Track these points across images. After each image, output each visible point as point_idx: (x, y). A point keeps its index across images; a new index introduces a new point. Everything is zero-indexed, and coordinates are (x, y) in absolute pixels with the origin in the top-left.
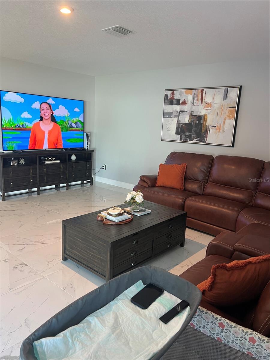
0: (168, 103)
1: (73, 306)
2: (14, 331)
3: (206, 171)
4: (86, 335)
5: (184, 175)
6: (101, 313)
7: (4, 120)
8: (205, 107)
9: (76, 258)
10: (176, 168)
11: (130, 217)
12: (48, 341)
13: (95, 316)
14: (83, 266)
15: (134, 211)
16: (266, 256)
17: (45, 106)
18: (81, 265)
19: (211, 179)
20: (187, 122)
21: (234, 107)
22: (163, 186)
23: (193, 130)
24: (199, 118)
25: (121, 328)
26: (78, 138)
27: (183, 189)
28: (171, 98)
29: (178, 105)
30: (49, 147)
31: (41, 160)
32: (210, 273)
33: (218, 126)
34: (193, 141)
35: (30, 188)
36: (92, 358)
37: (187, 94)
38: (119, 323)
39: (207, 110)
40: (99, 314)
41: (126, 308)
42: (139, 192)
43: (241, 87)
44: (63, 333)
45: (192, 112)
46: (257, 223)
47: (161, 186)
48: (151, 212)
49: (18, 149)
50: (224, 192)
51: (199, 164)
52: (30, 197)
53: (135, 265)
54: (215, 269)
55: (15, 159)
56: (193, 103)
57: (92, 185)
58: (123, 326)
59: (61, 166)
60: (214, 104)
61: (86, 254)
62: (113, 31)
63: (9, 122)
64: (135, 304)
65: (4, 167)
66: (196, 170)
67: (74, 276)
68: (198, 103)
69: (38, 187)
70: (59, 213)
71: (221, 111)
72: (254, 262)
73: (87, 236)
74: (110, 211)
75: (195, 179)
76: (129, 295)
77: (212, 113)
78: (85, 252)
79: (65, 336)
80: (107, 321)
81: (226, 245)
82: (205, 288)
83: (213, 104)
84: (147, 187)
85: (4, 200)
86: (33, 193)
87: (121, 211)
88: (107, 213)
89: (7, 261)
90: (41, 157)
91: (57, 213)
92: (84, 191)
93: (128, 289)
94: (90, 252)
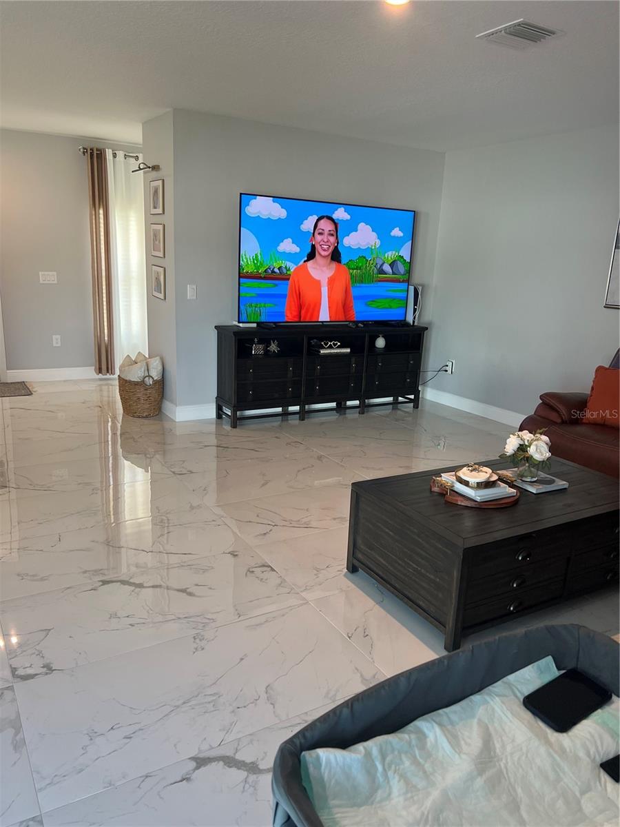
1: (387, 688)
2: (245, 707)
4: (415, 762)
6: (449, 718)
7: (244, 257)
9: (377, 571)
11: (511, 493)
12: (332, 757)
13: (436, 723)
14: (393, 593)
15: (524, 479)
17: (325, 226)
18: (388, 589)
22: (602, 423)
25: (500, 765)
26: (394, 298)
30: (330, 317)
31: (313, 346)
35: (285, 405)
36: (430, 823)
38: (495, 752)
40: (445, 718)
41: (511, 719)
42: (541, 434)
44: (365, 748)
47: (595, 425)
48: (566, 486)
49: (267, 321)
52: (284, 423)
53: (519, 609)
55: (259, 343)
57: (417, 408)
58: (504, 761)
59: (353, 360)
61: (402, 566)
62: (506, 35)
63: (254, 262)
64: (534, 713)
67: (371, 610)
69: (302, 404)
70: (342, 464)
73: (407, 525)
74: (464, 474)
76: (519, 687)
78: (399, 561)
79: (368, 754)
80: (463, 739)
84: (557, 423)
85: (234, 426)
86: (290, 417)
87: (490, 477)
88: (455, 478)
89: (236, 554)
90: (313, 339)
91: (338, 464)
92: (397, 420)
93: (518, 673)
94: (411, 563)
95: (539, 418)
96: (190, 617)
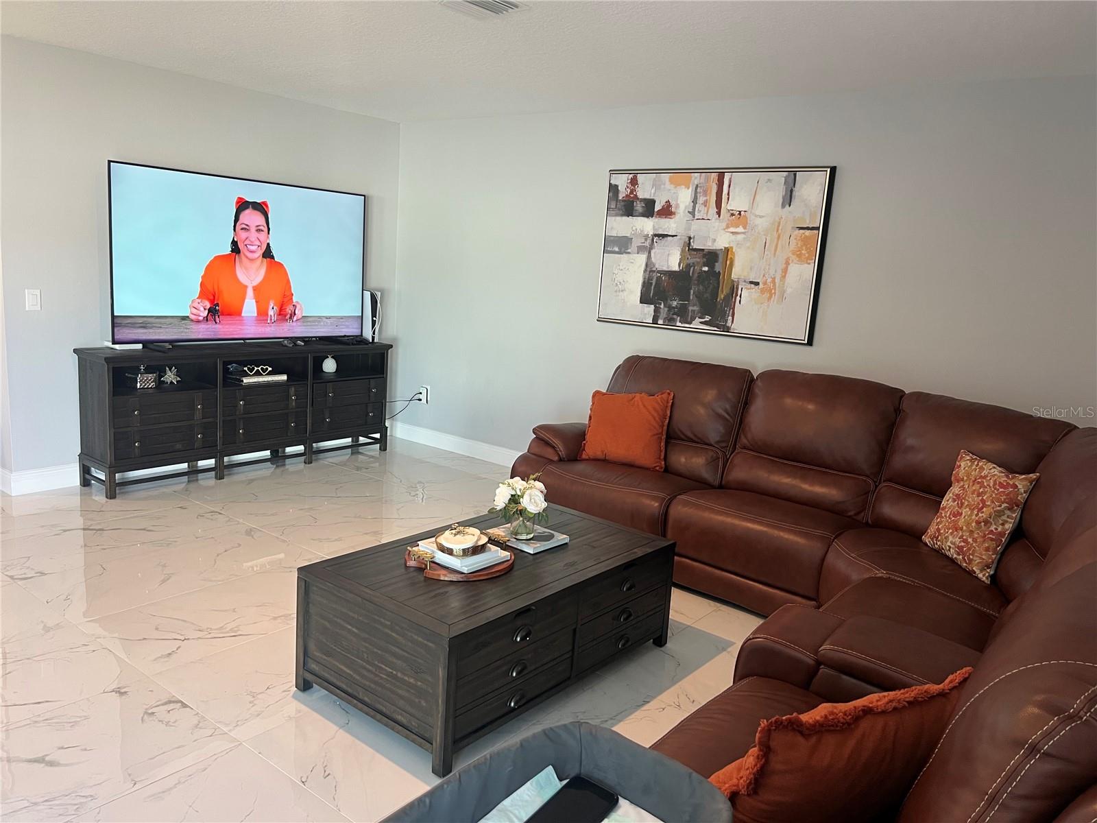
0: (619, 209)
3: (731, 417)
5: (665, 428)
8: (728, 224)
9: (339, 683)
10: (640, 403)
11: (505, 557)
14: (361, 710)
15: (517, 537)
16: (915, 692)
18: (355, 706)
19: (744, 441)
20: (676, 268)
21: (813, 229)
22: (603, 457)
23: (692, 292)
24: (711, 257)
27: (662, 468)
28: (627, 195)
29: (648, 217)
31: (231, 373)
32: (755, 742)
33: (765, 283)
34: (691, 326)
35: (192, 459)
37: (677, 184)
39: (732, 233)
42: (532, 482)
43: (833, 170)
45: (690, 238)
46: (881, 578)
47: (596, 460)
48: (567, 541)
49: (159, 340)
50: (784, 481)
51: (710, 395)
52: (193, 485)
53: (519, 704)
54: (768, 732)
55: (148, 370)
56: (692, 213)
57: (385, 450)
59: (292, 390)
60: (756, 216)
61: (372, 672)
62: (462, 2)
65: (114, 395)
66: (702, 411)
67: (333, 738)
68: (708, 212)
69: (219, 456)
70: (282, 537)
71: (776, 240)
72: (880, 710)
73: (376, 617)
74: (447, 539)
75: (696, 440)
76: (516, 812)
77: (748, 244)
78: (368, 666)
81: (794, 649)
82: (737, 785)
83: (751, 217)
84: (554, 461)
85: (111, 495)
86: (201, 476)
87: (478, 540)
88: (435, 545)
89: (123, 691)
90: (231, 363)
91: (278, 538)
92: (358, 469)
93: (514, 795)
94: (384, 666)
95: (533, 456)
96: (54, 799)
